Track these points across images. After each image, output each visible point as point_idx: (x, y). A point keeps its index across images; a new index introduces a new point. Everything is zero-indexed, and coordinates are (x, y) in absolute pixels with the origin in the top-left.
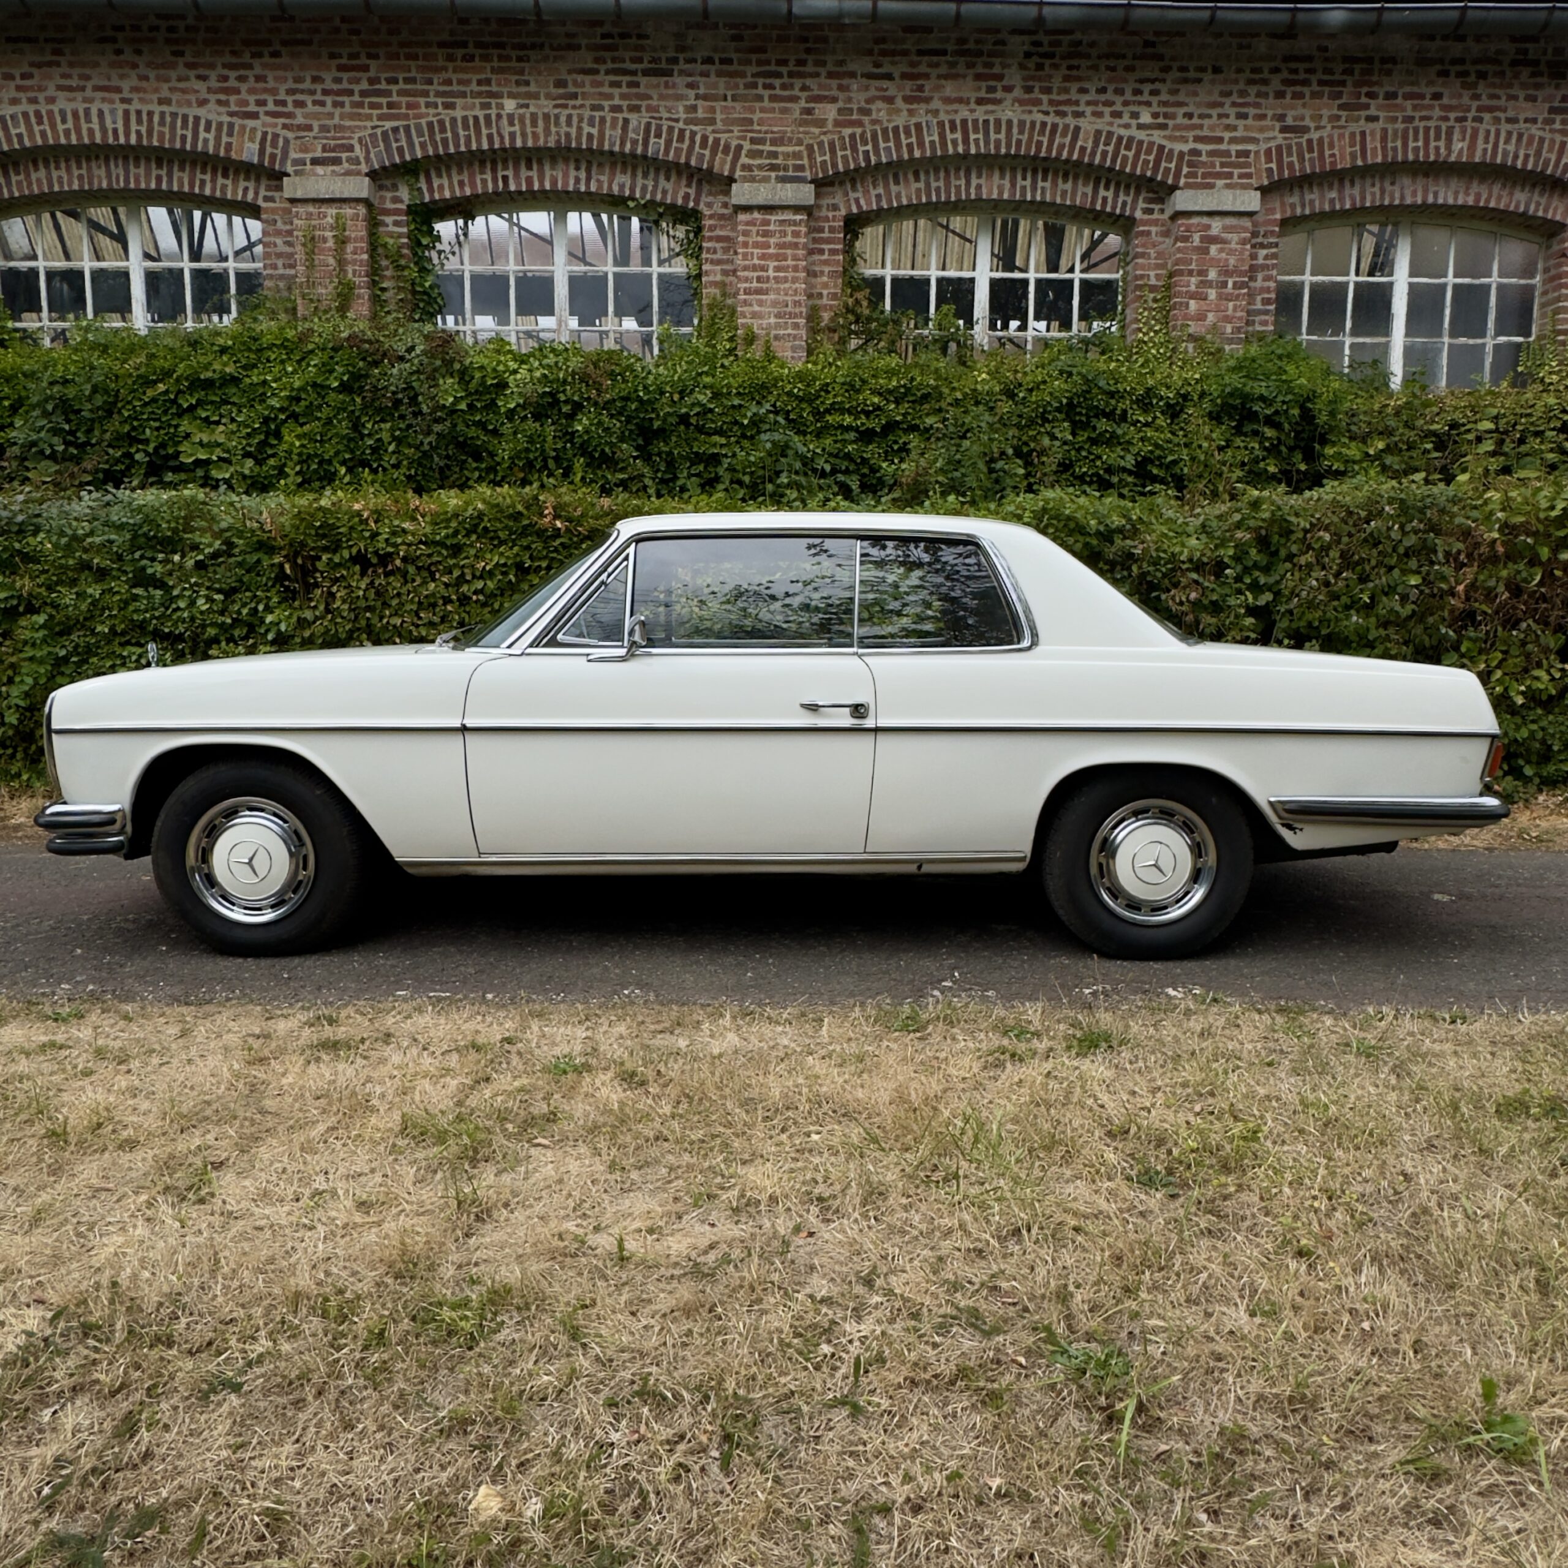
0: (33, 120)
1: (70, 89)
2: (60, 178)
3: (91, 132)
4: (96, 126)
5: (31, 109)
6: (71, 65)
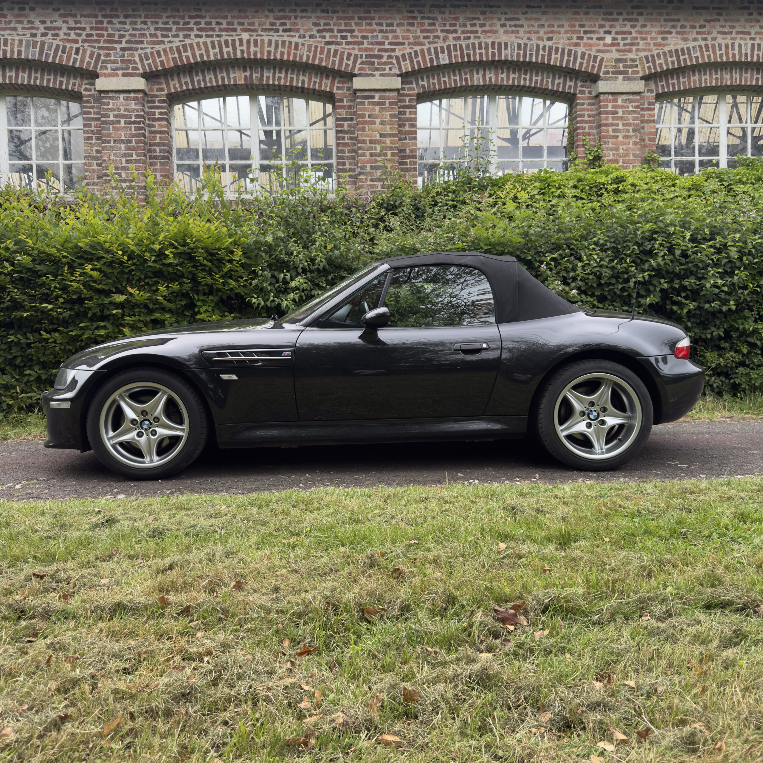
0: (704, 49)
1: (724, 33)
2: (706, 80)
3: (734, 55)
4: (736, 52)
5: (703, 43)
6: (726, 21)
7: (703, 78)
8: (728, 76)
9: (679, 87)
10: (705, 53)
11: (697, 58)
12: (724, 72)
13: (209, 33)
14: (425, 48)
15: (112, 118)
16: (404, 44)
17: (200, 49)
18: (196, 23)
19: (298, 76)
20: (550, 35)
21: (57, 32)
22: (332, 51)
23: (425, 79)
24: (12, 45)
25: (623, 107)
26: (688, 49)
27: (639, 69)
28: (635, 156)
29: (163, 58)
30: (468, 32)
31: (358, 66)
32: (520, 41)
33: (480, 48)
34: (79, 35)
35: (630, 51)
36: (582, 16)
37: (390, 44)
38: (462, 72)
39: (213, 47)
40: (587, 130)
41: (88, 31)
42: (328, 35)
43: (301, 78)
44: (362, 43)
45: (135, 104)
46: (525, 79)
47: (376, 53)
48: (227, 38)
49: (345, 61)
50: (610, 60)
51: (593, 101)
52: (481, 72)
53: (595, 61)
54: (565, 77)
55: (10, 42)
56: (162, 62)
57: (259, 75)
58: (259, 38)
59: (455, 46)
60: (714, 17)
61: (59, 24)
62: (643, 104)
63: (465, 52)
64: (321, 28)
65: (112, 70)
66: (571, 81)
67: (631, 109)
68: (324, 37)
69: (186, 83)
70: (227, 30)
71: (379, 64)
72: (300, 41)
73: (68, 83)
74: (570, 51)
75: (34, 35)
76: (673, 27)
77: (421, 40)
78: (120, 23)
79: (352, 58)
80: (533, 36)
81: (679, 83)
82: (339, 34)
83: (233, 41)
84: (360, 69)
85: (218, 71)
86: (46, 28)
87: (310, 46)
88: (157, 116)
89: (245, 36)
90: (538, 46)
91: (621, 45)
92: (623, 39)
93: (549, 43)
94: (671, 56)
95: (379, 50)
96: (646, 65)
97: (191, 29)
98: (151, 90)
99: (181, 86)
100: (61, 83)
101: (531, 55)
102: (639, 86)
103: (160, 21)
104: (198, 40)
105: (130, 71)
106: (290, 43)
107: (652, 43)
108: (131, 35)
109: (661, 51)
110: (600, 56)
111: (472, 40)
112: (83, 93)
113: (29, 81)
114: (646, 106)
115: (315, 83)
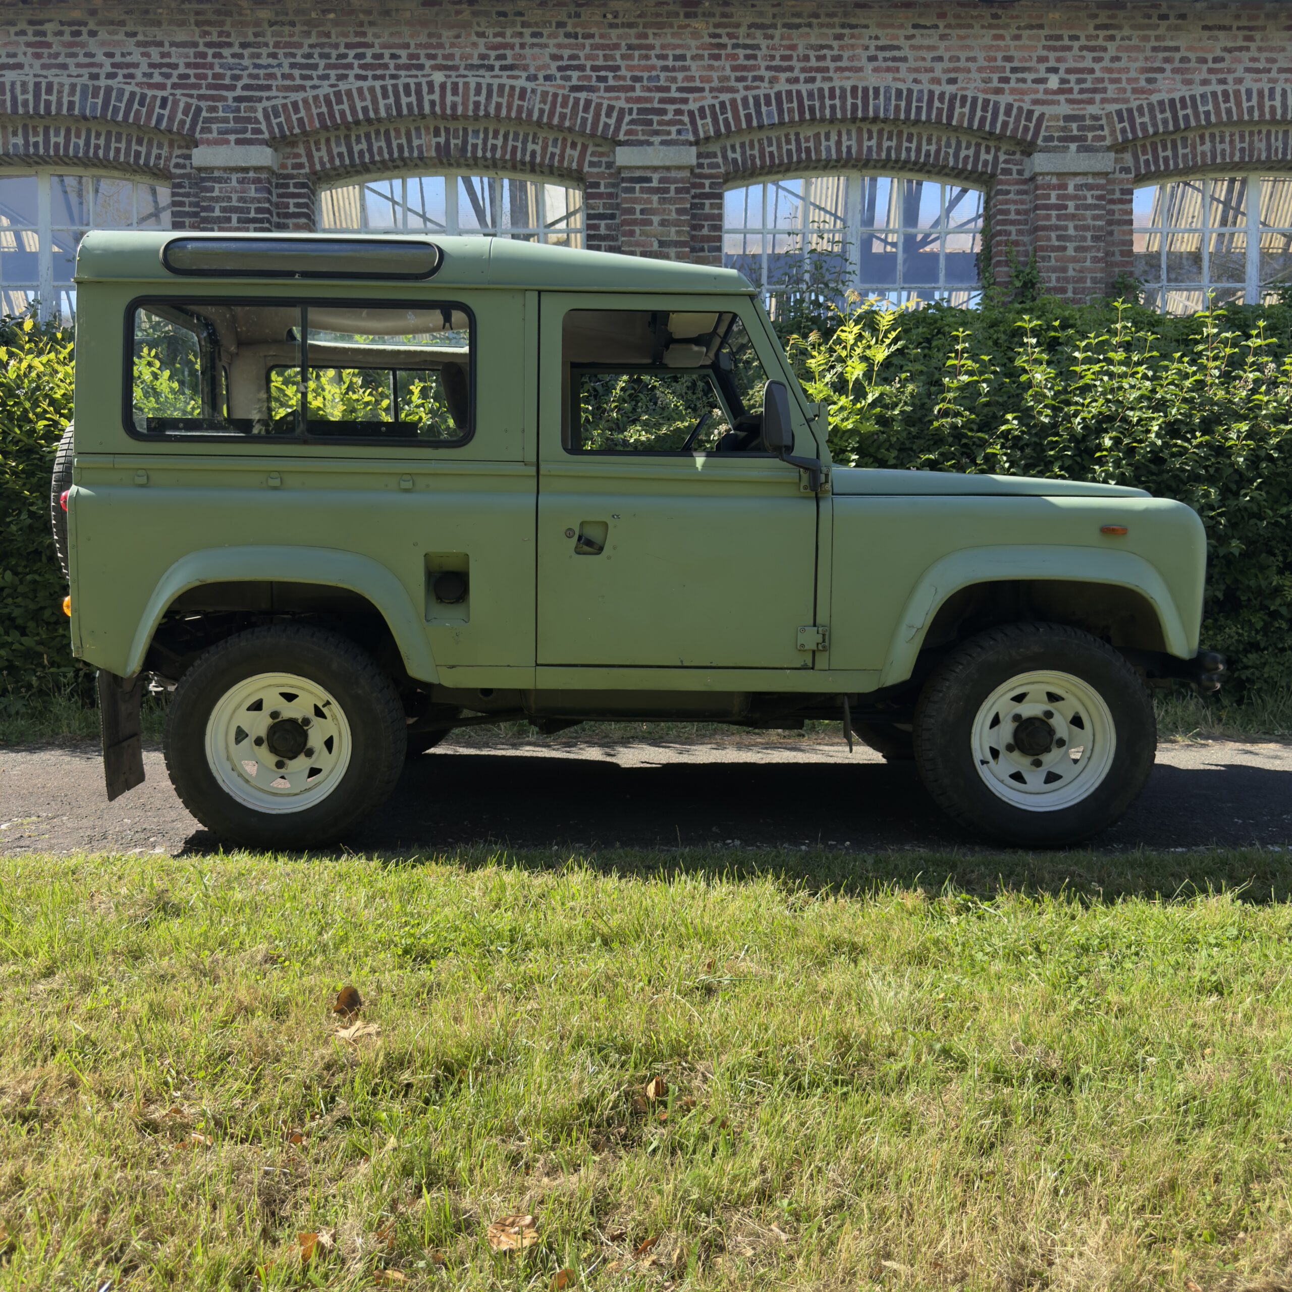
0: (1220, 99)
1: (1257, 71)
2: (1224, 150)
3: (1273, 109)
4: (1278, 103)
5: (1219, 89)
6: (1260, 49)
7: (1219, 147)
8: (1263, 145)
9: (1176, 164)
10: (1223, 106)
11: (1207, 114)
12: (1256, 138)
13: (379, 72)
14: (738, 97)
15: (217, 213)
16: (702, 90)
17: (363, 99)
18: (358, 56)
19: (525, 143)
20: (953, 75)
21: (131, 71)
22: (582, 103)
23: (738, 149)
24: (60, 92)
25: (1076, 197)
26: (1193, 98)
27: (1106, 132)
28: (1094, 280)
29: (303, 113)
30: (811, 69)
31: (624, 127)
32: (900, 85)
33: (832, 96)
34: (168, 76)
35: (1091, 102)
36: (1008, 41)
37: (680, 90)
38: (802, 136)
39: (385, 96)
40: (1013, 237)
41: (182, 70)
42: (575, 74)
43: (530, 147)
44: (633, 89)
45: (256, 190)
46: (908, 150)
47: (656, 105)
48: (408, 80)
49: (603, 118)
50: (1056, 118)
51: (1025, 187)
52: (834, 137)
53: (1029, 118)
54: (978, 145)
55: (55, 87)
56: (300, 120)
57: (459, 142)
58: (461, 81)
59: (789, 93)
60: (1240, 43)
61: (136, 57)
62: (1113, 192)
63: (807, 103)
64: (564, 63)
65: (219, 133)
66: (988, 151)
67: (1090, 201)
68: (568, 78)
69: (340, 155)
70: (407, 67)
71: (660, 123)
72: (529, 85)
73: (148, 155)
74: (986, 102)
75: (94, 77)
76: (1167, 60)
77: (733, 83)
78: (234, 56)
79: (615, 114)
80: (924, 77)
81: (1175, 156)
82: (594, 74)
83: (419, 85)
84: (628, 133)
85: (393, 134)
86: (114, 65)
87: (545, 94)
88: (292, 209)
89: (438, 77)
90: (931, 93)
91: (1076, 90)
92: (1079, 81)
93: (950, 89)
94: (1163, 111)
95: (662, 101)
96: (1119, 126)
97: (350, 66)
98: (283, 166)
99: (332, 160)
100: (138, 154)
101: (919, 109)
102: (1105, 162)
103: (299, 52)
104: (360, 83)
105: (248, 135)
106: (512, 88)
107: (1129, 88)
108: (251, 76)
109: (1145, 103)
110: (1038, 110)
111: (818, 84)
112: (174, 171)
113: (87, 152)
114: (1117, 195)
115: (553, 155)
